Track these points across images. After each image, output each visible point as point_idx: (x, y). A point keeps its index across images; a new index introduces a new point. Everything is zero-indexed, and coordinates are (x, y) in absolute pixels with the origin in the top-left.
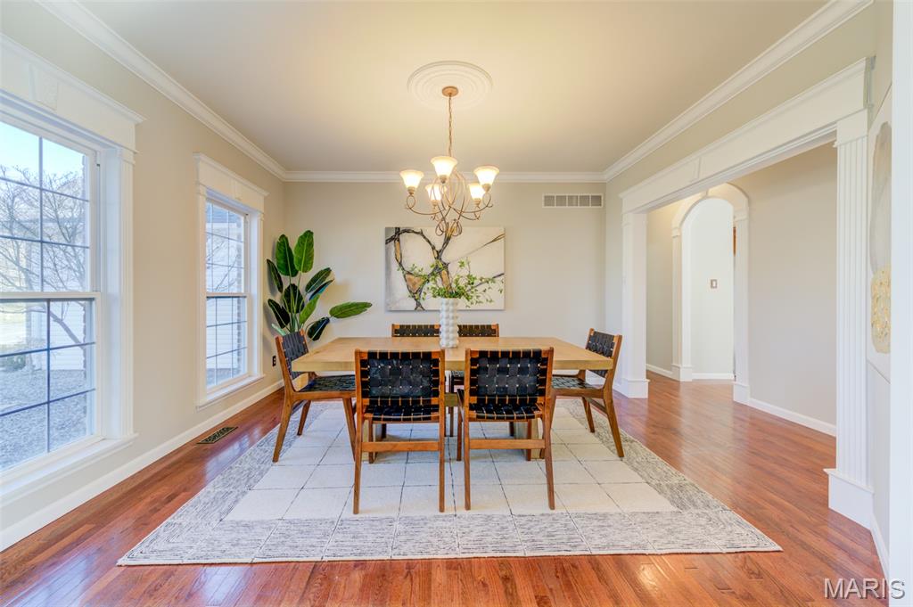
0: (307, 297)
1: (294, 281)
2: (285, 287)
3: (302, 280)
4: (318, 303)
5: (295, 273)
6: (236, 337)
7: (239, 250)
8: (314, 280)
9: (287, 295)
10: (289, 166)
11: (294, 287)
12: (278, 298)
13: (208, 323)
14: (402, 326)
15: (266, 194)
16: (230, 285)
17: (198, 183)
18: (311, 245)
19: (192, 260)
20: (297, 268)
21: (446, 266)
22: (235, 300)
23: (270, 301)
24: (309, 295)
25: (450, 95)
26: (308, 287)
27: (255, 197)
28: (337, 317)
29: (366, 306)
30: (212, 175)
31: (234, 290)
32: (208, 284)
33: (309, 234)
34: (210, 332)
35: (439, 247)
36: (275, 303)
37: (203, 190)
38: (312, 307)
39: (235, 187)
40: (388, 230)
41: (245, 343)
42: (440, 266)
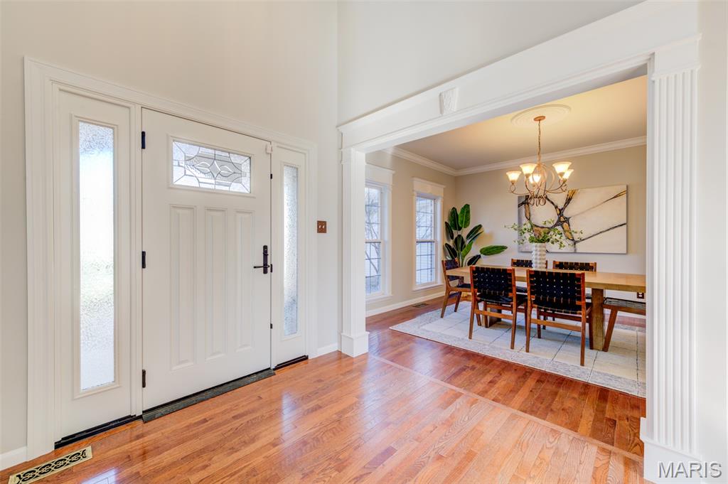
0: (467, 242)
1: (460, 233)
2: (455, 236)
3: (465, 232)
4: (472, 246)
5: (460, 229)
6: (430, 262)
7: (431, 218)
8: (471, 232)
9: (456, 242)
10: (457, 168)
11: (459, 236)
12: (451, 243)
13: (417, 254)
14: (518, 261)
15: (444, 187)
16: (427, 237)
17: (413, 191)
18: (468, 212)
19: (411, 225)
20: (460, 225)
21: (567, 220)
22: (429, 243)
23: (446, 244)
24: (468, 241)
25: (540, 120)
26: (468, 236)
27: (439, 190)
28: (485, 254)
29: (503, 248)
30: (420, 185)
31: (429, 239)
32: (417, 236)
33: (467, 206)
34: (418, 258)
35: (561, 206)
36: (449, 245)
37: (415, 193)
38: (469, 249)
39: (429, 188)
40: (520, 198)
41: (434, 266)
42: (562, 219)
